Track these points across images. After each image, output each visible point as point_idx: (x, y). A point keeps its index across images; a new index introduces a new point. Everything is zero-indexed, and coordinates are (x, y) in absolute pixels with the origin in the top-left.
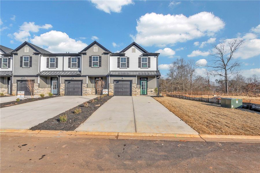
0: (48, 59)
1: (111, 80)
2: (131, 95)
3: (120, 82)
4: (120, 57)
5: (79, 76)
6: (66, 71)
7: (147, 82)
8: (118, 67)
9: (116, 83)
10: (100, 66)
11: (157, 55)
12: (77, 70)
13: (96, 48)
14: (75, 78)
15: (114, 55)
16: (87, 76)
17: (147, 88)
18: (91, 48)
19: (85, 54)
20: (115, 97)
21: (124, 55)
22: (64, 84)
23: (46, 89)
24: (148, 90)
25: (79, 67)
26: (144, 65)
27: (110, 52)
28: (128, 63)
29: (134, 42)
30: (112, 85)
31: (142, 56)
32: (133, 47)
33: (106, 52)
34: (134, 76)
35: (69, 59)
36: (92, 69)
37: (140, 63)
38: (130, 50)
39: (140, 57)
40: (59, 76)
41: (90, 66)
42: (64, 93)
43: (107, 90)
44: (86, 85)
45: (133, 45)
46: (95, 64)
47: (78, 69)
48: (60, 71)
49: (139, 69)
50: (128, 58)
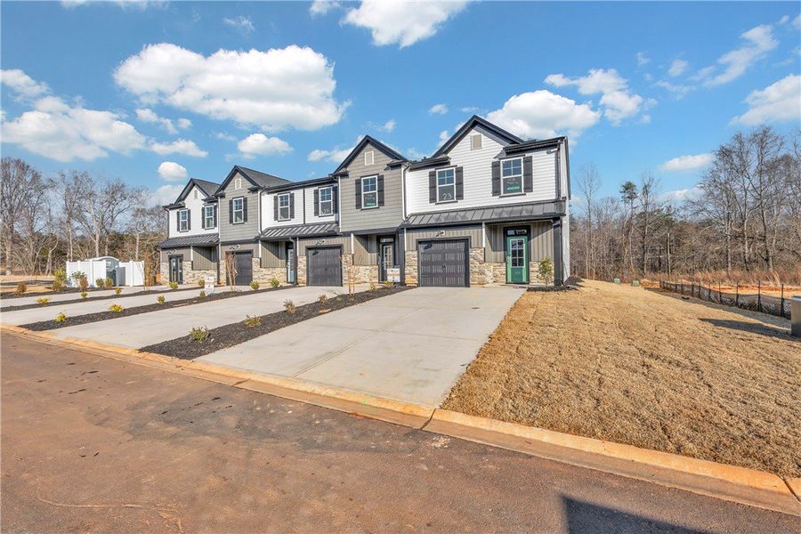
0: (276, 199)
1: (409, 240)
2: (467, 284)
3: (435, 247)
4: (437, 171)
5: (333, 235)
6: (308, 225)
7: (529, 239)
8: (433, 199)
9: (425, 248)
10: (381, 203)
11: (555, 146)
12: (332, 219)
13: (370, 155)
14: (326, 242)
15: (416, 167)
16: (352, 236)
17: (529, 259)
18: (359, 156)
19: (345, 175)
20: (421, 290)
21: (449, 163)
22: (305, 258)
23: (278, 270)
24: (531, 269)
25: (336, 211)
26: (512, 187)
27: (405, 161)
28: (460, 184)
29: (475, 116)
30: (412, 256)
31: (505, 156)
32: (474, 133)
33: (396, 161)
34: (477, 224)
35: (316, 193)
36: (363, 213)
37: (496, 179)
38: (466, 142)
39: (497, 160)
40: (295, 238)
41: (358, 206)
42: (305, 278)
43: (397, 271)
44: (349, 258)
45: (472, 127)
46: (370, 200)
47: (334, 217)
48: (298, 226)
49: (497, 201)
50: (460, 171)
